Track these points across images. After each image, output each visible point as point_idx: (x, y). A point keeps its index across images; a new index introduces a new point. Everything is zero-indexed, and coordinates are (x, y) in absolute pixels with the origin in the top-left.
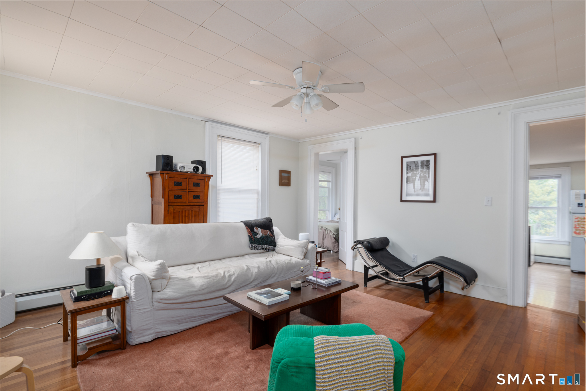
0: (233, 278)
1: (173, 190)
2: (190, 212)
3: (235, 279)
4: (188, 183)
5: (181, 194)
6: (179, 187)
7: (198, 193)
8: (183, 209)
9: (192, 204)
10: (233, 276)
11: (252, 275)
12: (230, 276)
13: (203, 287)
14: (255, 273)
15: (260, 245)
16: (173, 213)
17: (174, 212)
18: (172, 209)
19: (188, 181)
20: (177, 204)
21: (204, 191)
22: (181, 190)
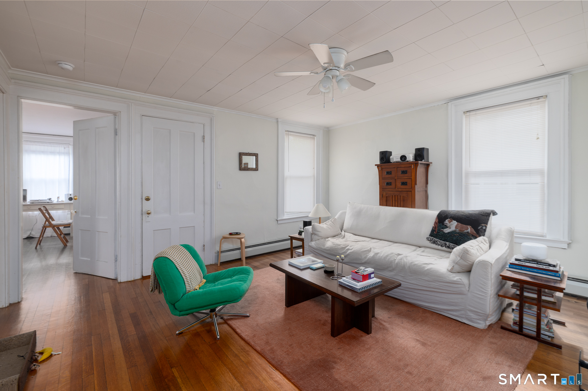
0: (349, 251)
1: (385, 178)
2: (399, 197)
3: (349, 253)
4: (396, 171)
5: (390, 182)
6: (390, 176)
7: (406, 179)
8: (393, 194)
9: (400, 190)
10: (350, 250)
11: (365, 258)
12: (348, 249)
13: (327, 249)
14: (370, 257)
15: (443, 241)
16: (385, 197)
17: (387, 196)
18: (384, 194)
19: (396, 170)
20: (388, 190)
21: (411, 178)
22: (391, 178)
